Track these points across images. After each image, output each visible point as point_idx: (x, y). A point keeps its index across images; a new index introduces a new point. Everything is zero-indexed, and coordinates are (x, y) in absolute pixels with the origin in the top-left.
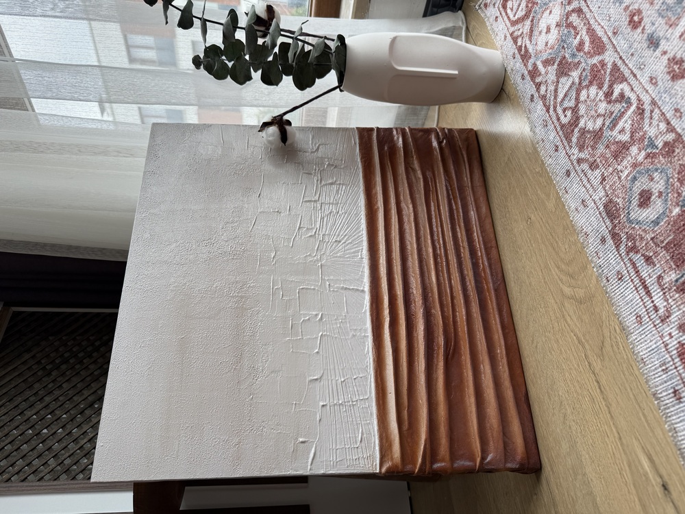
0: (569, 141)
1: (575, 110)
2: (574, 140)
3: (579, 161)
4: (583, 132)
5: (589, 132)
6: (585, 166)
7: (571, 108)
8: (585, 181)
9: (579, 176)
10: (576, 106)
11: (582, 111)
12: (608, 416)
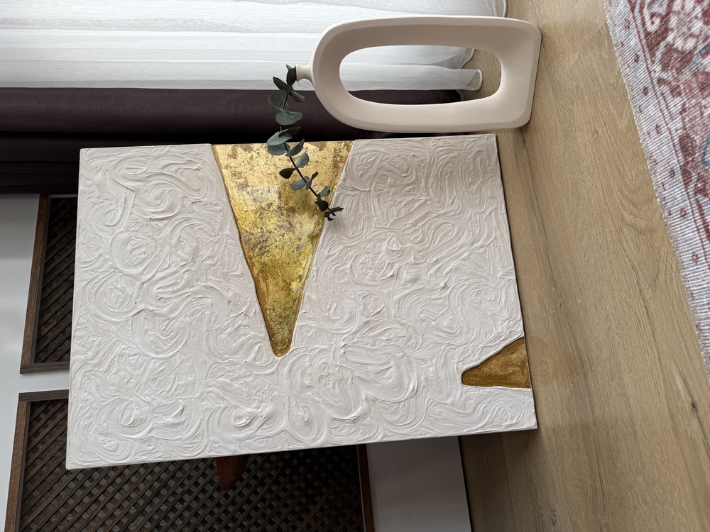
0: (653, 55)
1: (665, 19)
2: (659, 54)
3: (661, 81)
4: (670, 49)
5: (676, 50)
6: (665, 89)
7: (660, 15)
8: (663, 106)
9: (657, 98)
10: (667, 14)
11: (673, 21)
12: (652, 338)
